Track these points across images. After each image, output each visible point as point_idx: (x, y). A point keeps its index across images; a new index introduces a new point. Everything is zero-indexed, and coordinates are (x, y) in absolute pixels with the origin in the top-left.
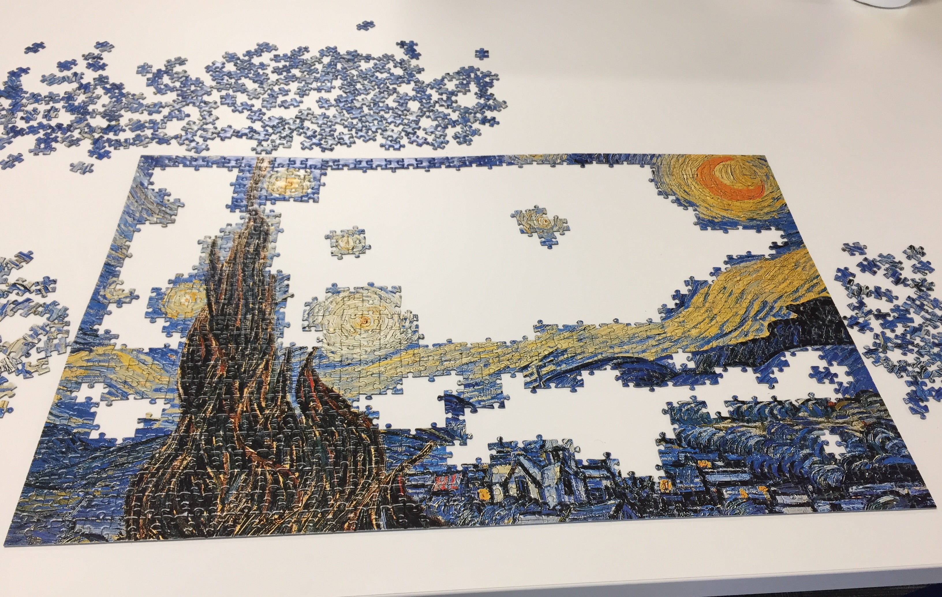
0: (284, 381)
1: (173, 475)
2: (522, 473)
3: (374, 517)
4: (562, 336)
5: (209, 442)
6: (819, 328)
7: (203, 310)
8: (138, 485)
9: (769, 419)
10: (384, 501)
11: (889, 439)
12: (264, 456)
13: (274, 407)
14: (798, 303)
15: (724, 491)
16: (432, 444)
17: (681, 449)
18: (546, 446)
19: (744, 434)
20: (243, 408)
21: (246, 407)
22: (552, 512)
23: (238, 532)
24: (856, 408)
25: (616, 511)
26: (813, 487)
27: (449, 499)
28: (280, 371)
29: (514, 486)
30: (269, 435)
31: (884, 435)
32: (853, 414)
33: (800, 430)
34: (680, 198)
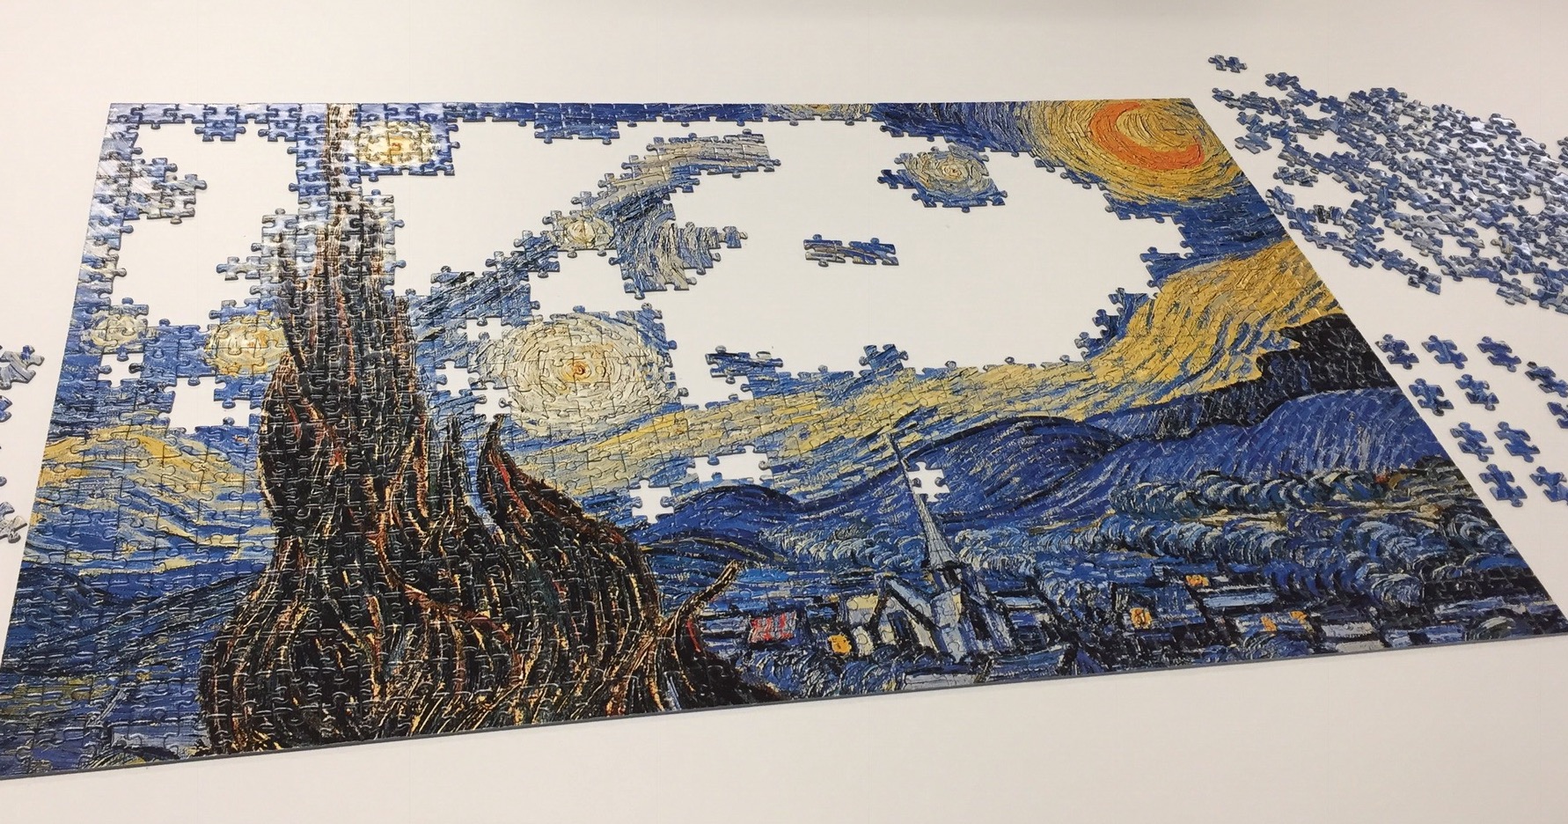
0: (455, 476)
1: (280, 641)
2: (899, 607)
3: (655, 690)
4: (925, 386)
5: (335, 578)
6: (1338, 362)
7: (284, 361)
8: (218, 658)
9: (1288, 506)
10: (669, 663)
11: (1478, 529)
12: (443, 599)
13: (445, 516)
14: (1297, 324)
15: (1237, 622)
16: (736, 566)
17: (1155, 558)
18: (932, 562)
19: (1251, 531)
20: (388, 521)
21: (394, 519)
22: (959, 668)
23: (418, 727)
24: (1421, 484)
25: (1067, 661)
26: (1378, 610)
27: (780, 654)
28: (444, 457)
29: (888, 628)
30: (443, 564)
31: (1472, 524)
32: (1418, 494)
33: (1340, 521)
34: (1075, 170)
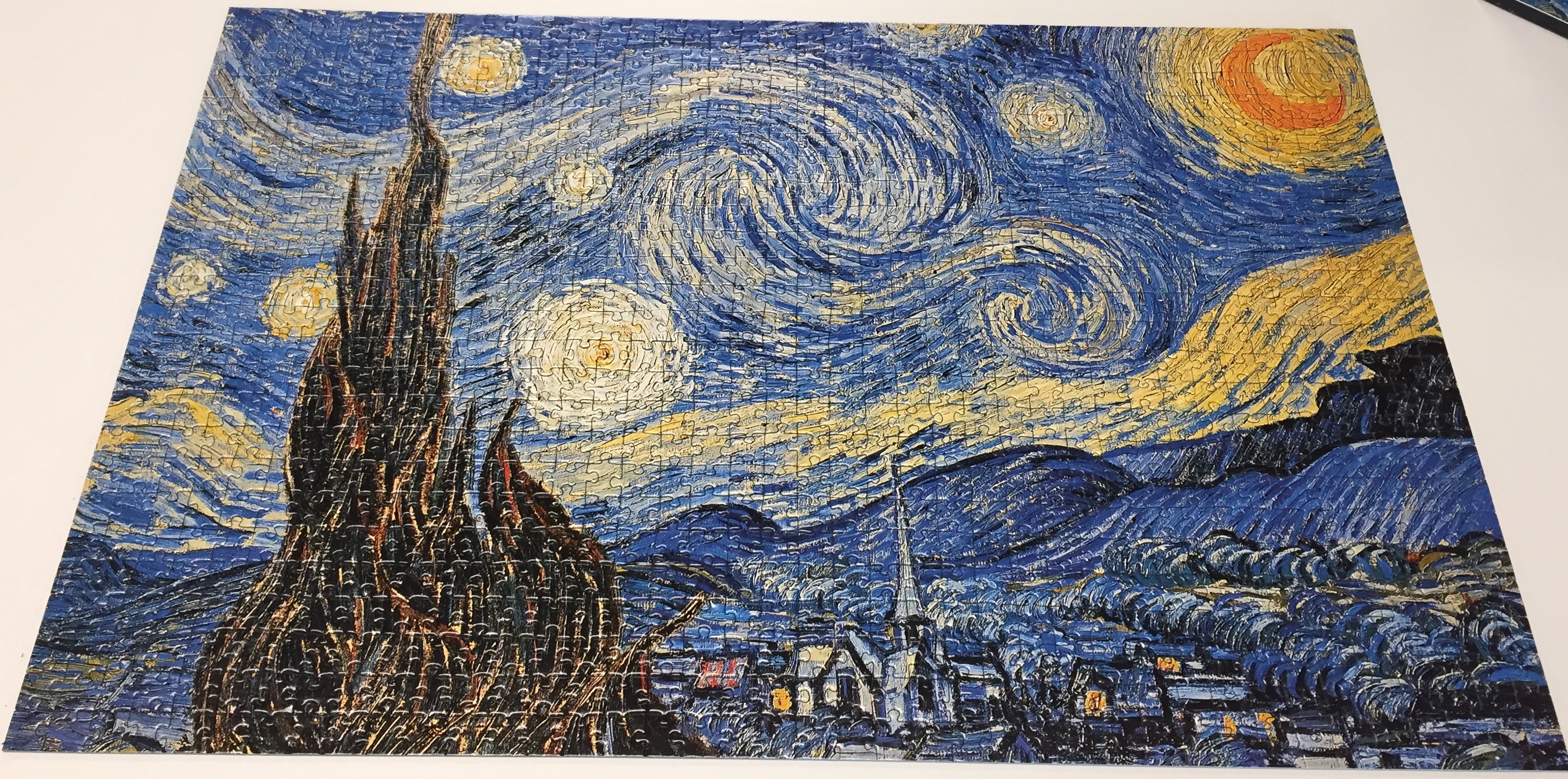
0: (462, 465)
1: (271, 638)
2: (851, 663)
3: (593, 731)
5: (332, 577)
6: (1413, 400)
7: (332, 322)
8: (216, 651)
9: (1296, 582)
10: (613, 703)
11: (1506, 631)
12: (420, 608)
13: (442, 515)
14: (1379, 348)
15: (1196, 719)
16: (702, 598)
17: (1131, 632)
18: (897, 615)
19: (1246, 608)
20: (390, 516)
21: (396, 514)
22: (893, 741)
23: (372, 746)
24: (1457, 567)
25: (1003, 747)
26: (1356, 721)
27: (721, 704)
28: (456, 446)
29: (834, 687)
30: (429, 568)
31: (1500, 623)
32: (1451, 580)
33: (1349, 606)
